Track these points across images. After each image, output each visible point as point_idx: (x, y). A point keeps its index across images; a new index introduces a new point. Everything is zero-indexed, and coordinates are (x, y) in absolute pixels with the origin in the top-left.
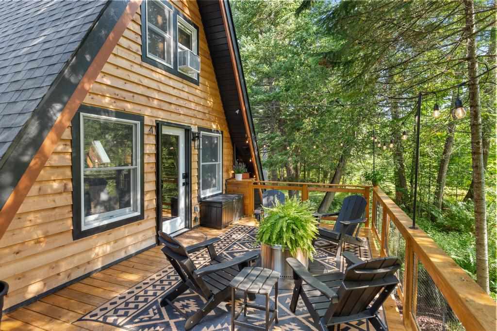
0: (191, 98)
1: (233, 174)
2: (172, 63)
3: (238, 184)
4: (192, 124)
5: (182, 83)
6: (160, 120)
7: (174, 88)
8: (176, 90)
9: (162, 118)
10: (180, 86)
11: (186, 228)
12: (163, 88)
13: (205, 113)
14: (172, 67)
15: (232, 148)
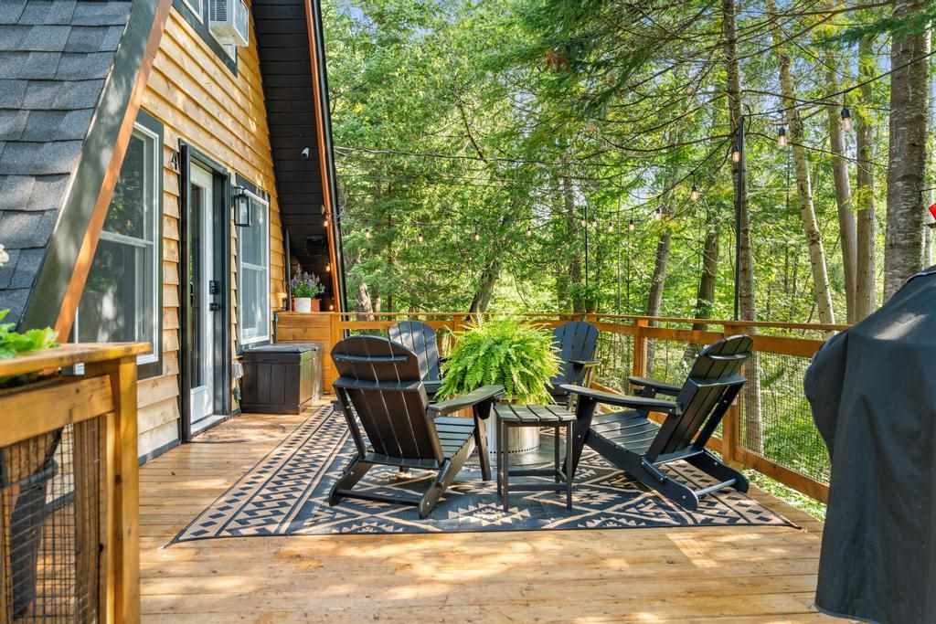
0: (227, 103)
1: (284, 300)
2: (201, 12)
3: (304, 322)
4: (227, 164)
5: (214, 62)
6: (185, 140)
7: (203, 70)
8: (205, 76)
9: (188, 139)
10: (211, 68)
11: (215, 413)
12: (188, 65)
13: (244, 144)
14: (201, 19)
15: (281, 238)
